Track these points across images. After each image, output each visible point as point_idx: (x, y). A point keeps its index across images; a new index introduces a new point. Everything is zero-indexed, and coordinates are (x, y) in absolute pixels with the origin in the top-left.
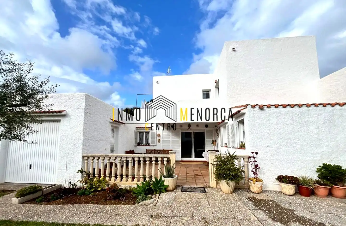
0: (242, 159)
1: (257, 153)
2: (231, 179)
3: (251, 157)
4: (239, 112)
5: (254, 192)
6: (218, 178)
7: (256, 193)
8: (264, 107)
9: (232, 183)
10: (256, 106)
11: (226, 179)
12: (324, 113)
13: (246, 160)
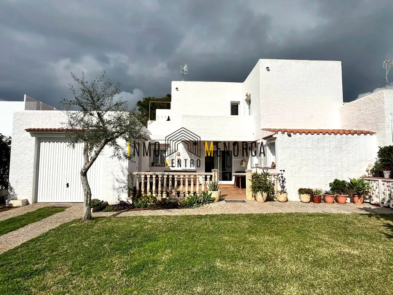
0: (273, 176)
1: (284, 171)
2: (265, 191)
3: (280, 174)
4: (271, 136)
5: (281, 201)
6: (255, 191)
7: (282, 202)
8: (291, 133)
9: (265, 195)
10: (285, 132)
11: (261, 191)
12: (335, 140)
13: (276, 177)
